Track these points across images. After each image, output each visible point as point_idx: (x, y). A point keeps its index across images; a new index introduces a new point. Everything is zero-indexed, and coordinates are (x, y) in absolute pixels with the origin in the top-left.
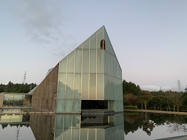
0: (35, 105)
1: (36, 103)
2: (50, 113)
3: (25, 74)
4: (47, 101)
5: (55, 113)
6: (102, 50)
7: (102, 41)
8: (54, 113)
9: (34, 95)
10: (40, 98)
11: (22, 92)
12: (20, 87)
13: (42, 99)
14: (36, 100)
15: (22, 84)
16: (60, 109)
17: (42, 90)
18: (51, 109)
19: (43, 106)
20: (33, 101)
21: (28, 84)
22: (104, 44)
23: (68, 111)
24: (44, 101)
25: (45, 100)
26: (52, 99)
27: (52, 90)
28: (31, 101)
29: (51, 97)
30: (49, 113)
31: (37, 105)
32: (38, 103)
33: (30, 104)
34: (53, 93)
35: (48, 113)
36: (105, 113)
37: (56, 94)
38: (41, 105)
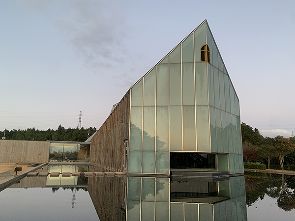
0: (94, 160)
1: (96, 157)
2: (118, 173)
3: (80, 115)
4: (112, 153)
5: (125, 174)
6: (203, 63)
7: (203, 48)
9: (92, 144)
10: (102, 149)
11: (76, 140)
12: (74, 134)
13: (104, 151)
14: (96, 152)
15: (76, 128)
16: (134, 168)
17: (105, 136)
18: (119, 167)
19: (107, 162)
20: (91, 153)
21: (85, 128)
22: (207, 53)
23: (148, 170)
25: (110, 151)
26: (121, 151)
27: (120, 135)
28: (88, 154)
29: (119, 147)
31: (97, 160)
32: (99, 156)
33: (87, 157)
34: (121, 140)
35: (115, 174)
37: (126, 142)
38: (103, 160)
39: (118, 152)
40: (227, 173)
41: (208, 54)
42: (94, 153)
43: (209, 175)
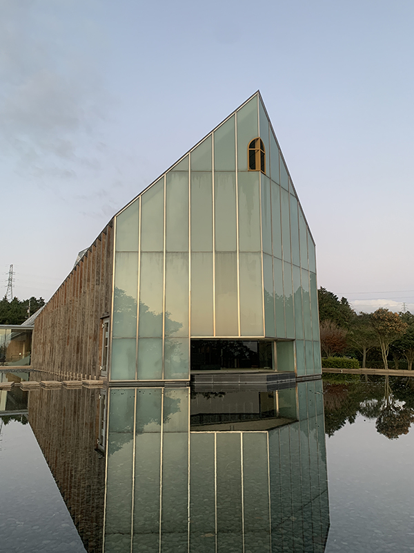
0: (41, 361)
1: (44, 355)
2: (89, 381)
3: (11, 273)
4: (78, 344)
5: (104, 384)
6: (253, 174)
7: (252, 145)
8: (101, 382)
9: (37, 330)
10: (56, 339)
13: (61, 342)
14: (44, 344)
16: (121, 370)
17: (62, 313)
18: (91, 370)
19: (67, 363)
20: (35, 348)
21: (21, 300)
22: (260, 154)
23: (149, 374)
24: (68, 347)
25: (73, 342)
26: (95, 339)
27: (94, 310)
28: (29, 349)
29: (91, 332)
30: (88, 385)
31: (46, 361)
32: (52, 352)
33: (26, 356)
34: (96, 317)
35: (84, 383)
36: (269, 379)
37: (106, 321)
38: (58, 360)
39: (90, 342)
40: (293, 375)
41: (263, 155)
42: (39, 347)
43: (261, 379)
